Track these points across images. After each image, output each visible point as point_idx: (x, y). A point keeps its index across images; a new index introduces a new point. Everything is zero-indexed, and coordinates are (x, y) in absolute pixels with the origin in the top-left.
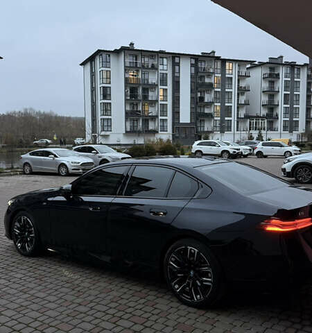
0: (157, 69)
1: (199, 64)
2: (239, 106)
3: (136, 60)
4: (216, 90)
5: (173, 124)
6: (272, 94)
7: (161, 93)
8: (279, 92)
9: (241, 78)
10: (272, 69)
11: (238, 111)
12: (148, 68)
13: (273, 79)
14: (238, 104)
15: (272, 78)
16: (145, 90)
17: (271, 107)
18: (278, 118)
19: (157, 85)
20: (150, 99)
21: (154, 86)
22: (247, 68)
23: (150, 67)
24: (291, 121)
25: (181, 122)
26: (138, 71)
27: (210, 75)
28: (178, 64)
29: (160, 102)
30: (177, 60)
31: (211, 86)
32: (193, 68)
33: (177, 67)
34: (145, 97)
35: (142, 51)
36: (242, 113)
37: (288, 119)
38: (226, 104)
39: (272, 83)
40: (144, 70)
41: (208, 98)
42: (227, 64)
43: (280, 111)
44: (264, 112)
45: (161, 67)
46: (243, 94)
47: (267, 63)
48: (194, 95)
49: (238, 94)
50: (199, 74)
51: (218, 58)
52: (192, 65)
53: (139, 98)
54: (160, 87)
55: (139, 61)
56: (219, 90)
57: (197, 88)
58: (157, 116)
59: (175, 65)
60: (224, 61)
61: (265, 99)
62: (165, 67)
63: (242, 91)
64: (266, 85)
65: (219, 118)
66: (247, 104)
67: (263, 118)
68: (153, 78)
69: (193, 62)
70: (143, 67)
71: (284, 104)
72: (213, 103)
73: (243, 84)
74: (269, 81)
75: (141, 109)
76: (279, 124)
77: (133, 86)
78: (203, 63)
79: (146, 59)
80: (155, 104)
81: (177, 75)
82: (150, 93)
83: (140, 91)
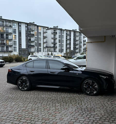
0: (12, 27)
1: (29, 26)
2: (44, 43)
3: (3, 23)
4: (35, 36)
5: (19, 49)
6: (55, 39)
7: (14, 36)
8: (57, 38)
9: (44, 33)
10: (54, 30)
11: (43, 45)
12: (8, 26)
13: (55, 34)
14: (43, 42)
15: (55, 33)
16: (7, 35)
17: (55, 44)
18: (57, 48)
19: (12, 33)
20: (9, 38)
21: (11, 34)
22: (46, 30)
23: (9, 26)
24: (61, 49)
25: (22, 48)
26: (4, 27)
27: (33, 31)
28: (21, 26)
29: (13, 40)
30: (20, 24)
31: (33, 35)
32: (26, 28)
33: (20, 27)
34: (7, 38)
35: (5, 19)
36: (45, 45)
37: (60, 48)
38: (39, 42)
39: (55, 35)
40: (6, 27)
41: (32, 39)
42: (39, 27)
43: (58, 45)
44: (52, 45)
45: (13, 26)
46: (45, 39)
47: (53, 28)
48: (27, 38)
49: (43, 39)
50: (29, 30)
51: (36, 25)
52: (26, 27)
53: (4, 38)
54: (13, 34)
55: (4, 24)
56: (37, 37)
57: (28, 35)
58: (12, 45)
59: (19, 26)
60: (38, 26)
61: (53, 41)
62: (15, 27)
63: (45, 38)
64: (53, 36)
65: (37, 47)
66: (46, 42)
67: (52, 47)
68: (10, 31)
69: (26, 25)
70: (6, 26)
71: (59, 43)
72: (34, 41)
73: (45, 35)
74: (54, 35)
75: (5, 42)
76: (57, 50)
77: (2, 33)
78: (30, 26)
79: (7, 23)
80: (11, 41)
81: (20, 30)
82: (9, 36)
83: (5, 35)
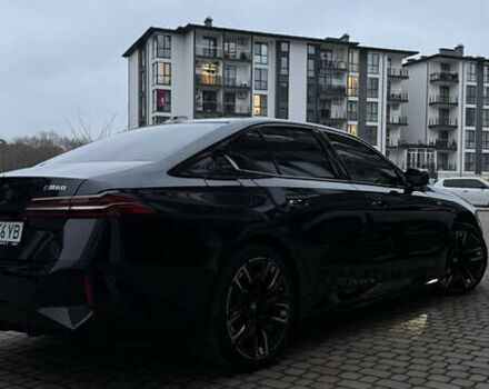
0: (250, 61)
1: (322, 54)
2: (390, 127)
3: (215, 45)
4: (351, 99)
6: (445, 107)
7: (257, 101)
8: (457, 104)
9: (392, 79)
10: (445, 66)
11: (388, 135)
12: (234, 60)
13: (447, 84)
14: (388, 123)
15: (446, 81)
16: (230, 97)
17: (444, 129)
18: (456, 149)
19: (250, 89)
20: (237, 111)
21: (245, 90)
22: (404, 65)
23: (238, 57)
24: (479, 153)
26: (217, 64)
27: (339, 73)
28: (287, 54)
30: (284, 47)
31: (342, 91)
32: (311, 62)
33: (284, 60)
34: (229, 109)
35: (225, 30)
36: (395, 138)
37: (473, 151)
38: (368, 124)
39: (445, 90)
40: (227, 63)
41: (336, 111)
42: (370, 56)
43: (460, 136)
44: (432, 138)
45: (256, 59)
46: (396, 107)
47: (437, 56)
48: (313, 107)
49: (388, 107)
51: (354, 46)
52: (310, 57)
53: (218, 109)
54: (254, 92)
55: (219, 48)
56: (357, 99)
57: (318, 95)
59: (281, 55)
60: (364, 51)
61: (434, 116)
62: (264, 60)
63: (394, 102)
64: (435, 93)
66: (403, 123)
67: (431, 147)
68: (241, 78)
69: (312, 50)
70: (226, 57)
71: (467, 125)
72: (345, 120)
73: (397, 90)
74: (441, 87)
76: (459, 159)
77: (208, 89)
78: (329, 54)
79: (232, 45)
81: (283, 72)
82: (238, 103)
83: (220, 98)
